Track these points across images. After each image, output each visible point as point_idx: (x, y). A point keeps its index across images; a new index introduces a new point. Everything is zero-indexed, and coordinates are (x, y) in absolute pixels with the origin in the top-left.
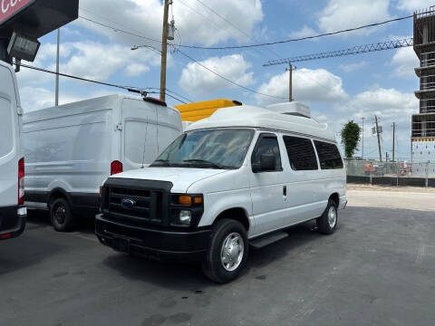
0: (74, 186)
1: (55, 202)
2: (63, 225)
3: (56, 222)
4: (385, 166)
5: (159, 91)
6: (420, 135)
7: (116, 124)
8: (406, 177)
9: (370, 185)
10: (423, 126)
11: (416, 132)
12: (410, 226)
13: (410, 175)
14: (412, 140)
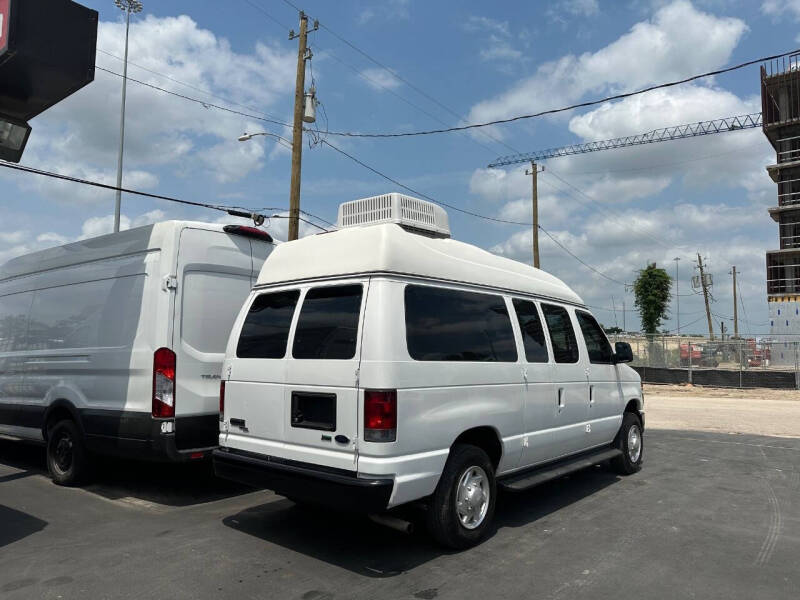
0: (90, 397)
1: (56, 427)
2: (69, 473)
3: (56, 467)
4: (721, 348)
5: (288, 214)
6: (783, 290)
7: (166, 277)
8: (760, 369)
9: (689, 386)
10: (787, 273)
11: (776, 284)
12: (757, 473)
13: (768, 366)
14: (770, 299)
